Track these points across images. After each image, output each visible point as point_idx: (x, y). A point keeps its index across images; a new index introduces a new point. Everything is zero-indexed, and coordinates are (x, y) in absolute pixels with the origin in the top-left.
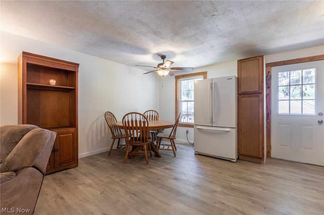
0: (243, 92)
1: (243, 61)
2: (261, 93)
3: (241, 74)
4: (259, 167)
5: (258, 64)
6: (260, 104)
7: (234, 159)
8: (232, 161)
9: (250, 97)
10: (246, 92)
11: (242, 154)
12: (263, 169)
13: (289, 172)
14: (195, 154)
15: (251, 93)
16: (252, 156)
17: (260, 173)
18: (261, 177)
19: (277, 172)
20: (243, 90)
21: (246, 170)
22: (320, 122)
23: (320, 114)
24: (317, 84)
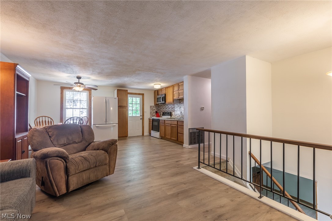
1: (120, 90)
2: (127, 107)
9: (123, 108)
10: (121, 106)
11: (119, 136)
15: (123, 106)
16: (123, 136)
22: (141, 119)
23: (141, 116)
24: (140, 104)
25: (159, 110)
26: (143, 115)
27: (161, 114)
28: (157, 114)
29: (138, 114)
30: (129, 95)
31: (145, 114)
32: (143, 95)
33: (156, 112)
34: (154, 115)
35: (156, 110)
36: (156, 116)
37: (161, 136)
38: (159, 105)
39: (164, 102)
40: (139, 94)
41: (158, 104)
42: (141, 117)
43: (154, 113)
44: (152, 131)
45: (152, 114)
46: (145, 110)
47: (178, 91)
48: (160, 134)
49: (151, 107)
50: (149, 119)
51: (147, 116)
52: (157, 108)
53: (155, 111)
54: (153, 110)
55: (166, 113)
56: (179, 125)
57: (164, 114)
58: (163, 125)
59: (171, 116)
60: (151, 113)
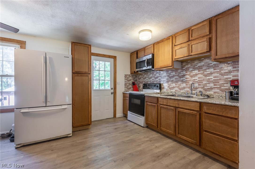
0: (76, 71)
1: (76, 44)
2: (90, 74)
3: (75, 55)
4: (90, 132)
5: (88, 51)
6: (89, 82)
7: (70, 134)
8: (69, 136)
9: (82, 76)
10: (79, 72)
11: (75, 126)
12: (94, 132)
13: (106, 127)
14: (16, 148)
15: (83, 73)
16: (84, 125)
17: (95, 136)
18: (99, 139)
19: (102, 130)
20: (76, 70)
21: (85, 138)
22: (112, 93)
23: (112, 89)
24: (111, 71)
25: (137, 80)
26: (115, 88)
27: (140, 87)
28: (135, 86)
29: (108, 87)
30: (92, 57)
31: (118, 86)
32: (115, 58)
33: (134, 84)
34: (130, 88)
35: (133, 81)
36: (132, 89)
37: (147, 123)
38: (139, 72)
39: (151, 67)
40: (110, 57)
41: (137, 71)
42: (113, 91)
43: (130, 84)
44: (128, 112)
45: (128, 86)
46: (117, 81)
47: (188, 43)
48: (146, 120)
49: (126, 76)
50: (123, 93)
51: (121, 89)
52: (134, 78)
53: (131, 82)
54: (128, 81)
55: (150, 85)
56: (205, 113)
57: (146, 86)
58: (155, 106)
59: (161, 90)
60: (125, 84)
